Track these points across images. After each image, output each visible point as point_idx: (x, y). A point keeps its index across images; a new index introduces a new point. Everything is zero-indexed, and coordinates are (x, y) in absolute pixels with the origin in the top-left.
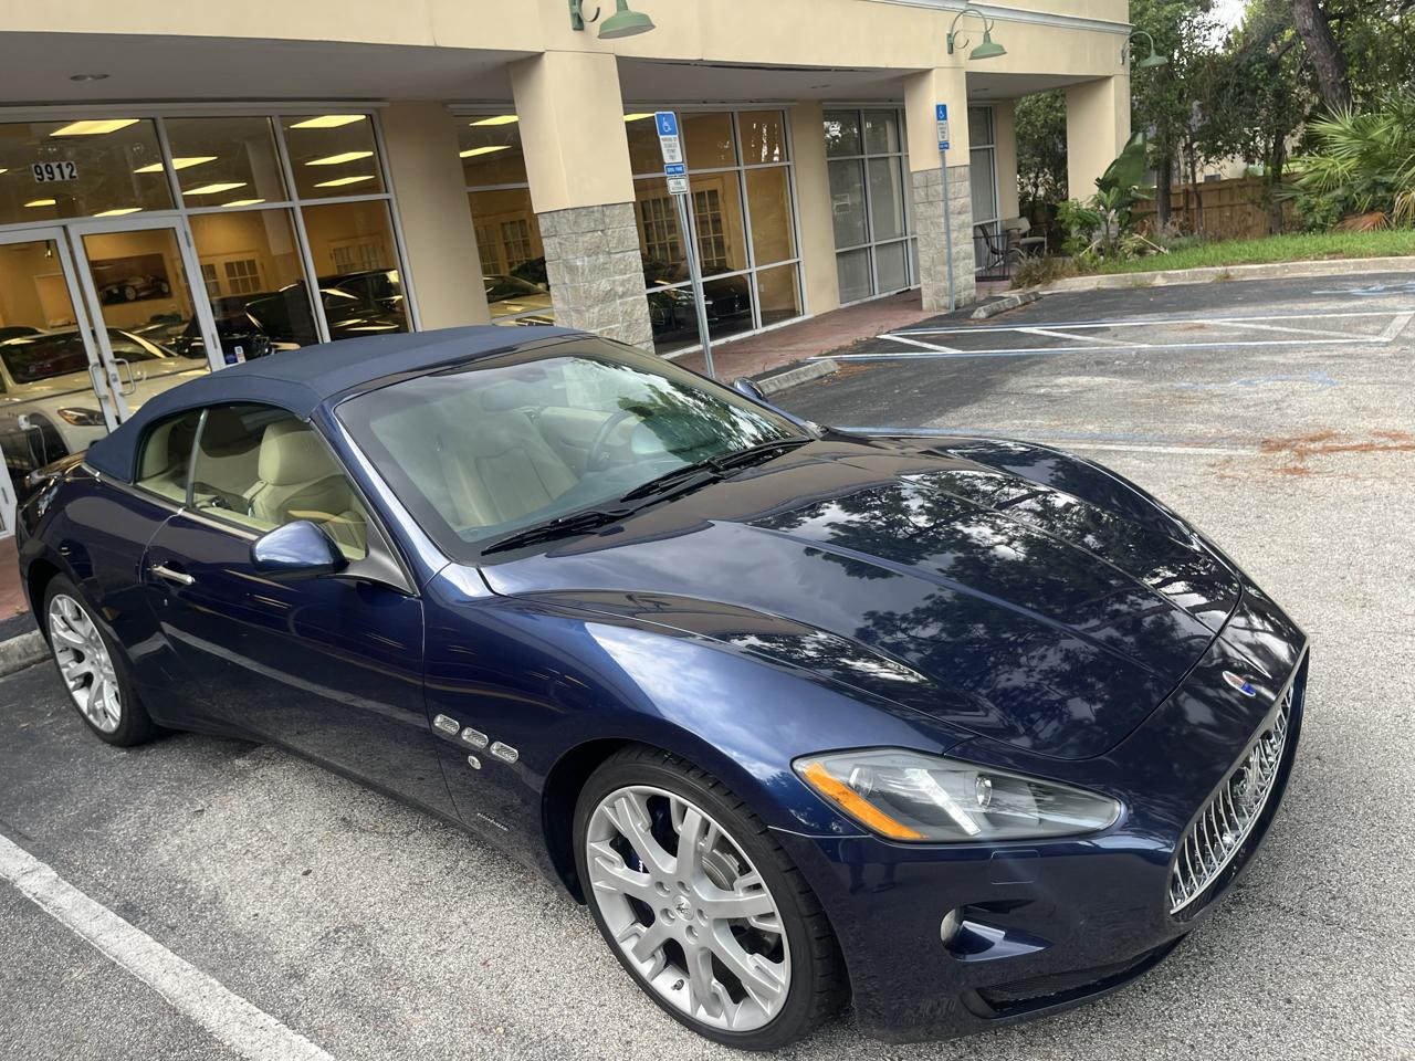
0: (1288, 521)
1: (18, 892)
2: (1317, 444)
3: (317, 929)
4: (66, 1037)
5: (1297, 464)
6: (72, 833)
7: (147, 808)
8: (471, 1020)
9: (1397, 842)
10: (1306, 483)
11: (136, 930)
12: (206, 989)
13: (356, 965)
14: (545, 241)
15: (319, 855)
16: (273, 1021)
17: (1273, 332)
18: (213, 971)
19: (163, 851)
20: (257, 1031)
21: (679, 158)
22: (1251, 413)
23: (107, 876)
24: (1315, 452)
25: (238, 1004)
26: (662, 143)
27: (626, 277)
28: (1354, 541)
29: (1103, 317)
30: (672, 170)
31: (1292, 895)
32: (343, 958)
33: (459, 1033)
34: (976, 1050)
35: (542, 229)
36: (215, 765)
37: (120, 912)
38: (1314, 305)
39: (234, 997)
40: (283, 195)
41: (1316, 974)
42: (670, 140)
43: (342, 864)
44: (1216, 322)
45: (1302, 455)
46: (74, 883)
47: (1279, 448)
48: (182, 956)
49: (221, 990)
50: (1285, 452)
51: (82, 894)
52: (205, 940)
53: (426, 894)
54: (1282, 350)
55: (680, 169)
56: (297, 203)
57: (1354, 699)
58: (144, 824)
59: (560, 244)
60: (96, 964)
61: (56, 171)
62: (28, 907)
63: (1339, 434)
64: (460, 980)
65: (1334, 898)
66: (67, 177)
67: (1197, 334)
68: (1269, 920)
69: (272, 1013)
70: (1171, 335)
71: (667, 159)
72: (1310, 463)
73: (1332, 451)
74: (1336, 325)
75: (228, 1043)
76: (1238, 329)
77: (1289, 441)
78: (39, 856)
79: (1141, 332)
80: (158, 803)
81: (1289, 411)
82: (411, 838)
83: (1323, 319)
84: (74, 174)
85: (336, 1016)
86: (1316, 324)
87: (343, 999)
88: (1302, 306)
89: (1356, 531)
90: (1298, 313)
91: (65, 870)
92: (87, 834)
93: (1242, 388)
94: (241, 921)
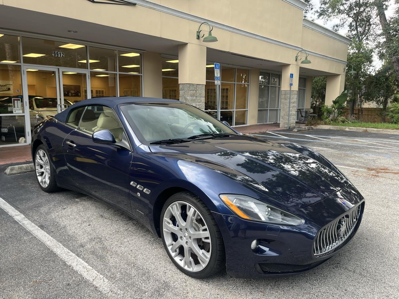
0: (371, 186)
1: (14, 219)
2: (383, 171)
3: (90, 237)
4: (20, 251)
5: (376, 174)
6: (31, 209)
7: (51, 206)
8: (125, 262)
9: (384, 260)
10: (378, 179)
11: (43, 231)
12: (58, 246)
13: (97, 246)
14: (180, 91)
15: (93, 222)
16: (74, 255)
17: (377, 145)
18: (61, 242)
19: (53, 215)
20: (70, 256)
21: (219, 75)
22: (366, 161)
23: (38, 219)
24: (382, 172)
25: (66, 250)
26: (215, 71)
27: (200, 104)
28: (388, 193)
29: (329, 135)
30: (217, 78)
31: (352, 268)
32: (95, 244)
33: (122, 264)
34: (258, 288)
35: (180, 88)
36: (70, 199)
37: (39, 226)
38: (390, 140)
39: (65, 248)
40: (115, 70)
41: (355, 286)
42: (217, 70)
43: (98, 224)
44: (361, 140)
45: (378, 172)
46: (28, 219)
47: (372, 170)
48: (53, 238)
49: (62, 246)
50: (373, 171)
51: (30, 222)
52: (60, 235)
53: (119, 234)
54: (378, 149)
55: (219, 78)
56: (118, 73)
57: (379, 228)
58: (49, 209)
59: (184, 92)
60: (31, 237)
61: (59, 55)
62: (16, 222)
63: (390, 169)
64: (124, 253)
65: (364, 270)
66: (62, 56)
67: (355, 142)
68: (344, 272)
69: (74, 253)
70: (347, 142)
71: (216, 75)
72: (380, 174)
73: (387, 173)
74: (395, 145)
75: (61, 258)
76: (367, 143)
77: (375, 169)
78: (21, 212)
79: (339, 140)
80: (54, 205)
81: (377, 162)
82: (118, 222)
83: (391, 144)
84: (64, 56)
85: (91, 256)
86: (389, 144)
87: (93, 253)
88: (386, 140)
89: (389, 191)
90: (385, 141)
91: (27, 216)
92: (34, 209)
93: (365, 156)
94: (70, 233)
